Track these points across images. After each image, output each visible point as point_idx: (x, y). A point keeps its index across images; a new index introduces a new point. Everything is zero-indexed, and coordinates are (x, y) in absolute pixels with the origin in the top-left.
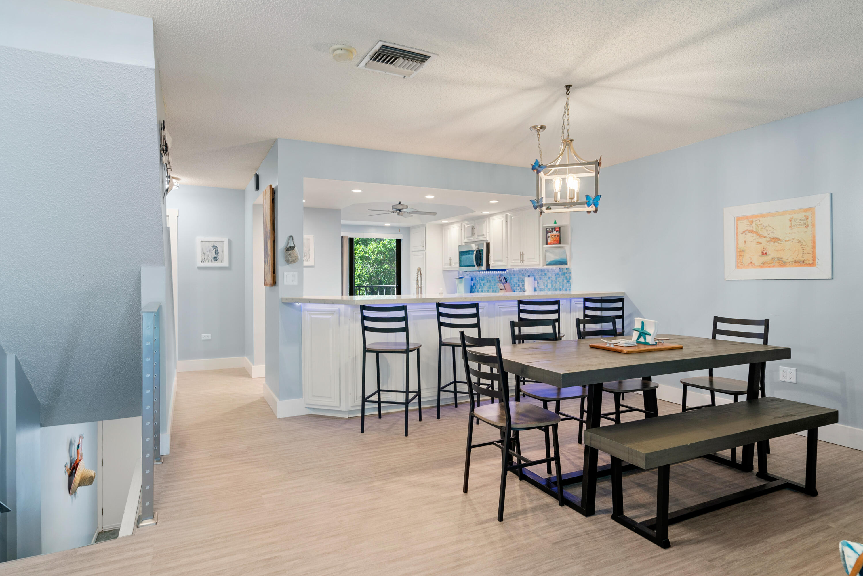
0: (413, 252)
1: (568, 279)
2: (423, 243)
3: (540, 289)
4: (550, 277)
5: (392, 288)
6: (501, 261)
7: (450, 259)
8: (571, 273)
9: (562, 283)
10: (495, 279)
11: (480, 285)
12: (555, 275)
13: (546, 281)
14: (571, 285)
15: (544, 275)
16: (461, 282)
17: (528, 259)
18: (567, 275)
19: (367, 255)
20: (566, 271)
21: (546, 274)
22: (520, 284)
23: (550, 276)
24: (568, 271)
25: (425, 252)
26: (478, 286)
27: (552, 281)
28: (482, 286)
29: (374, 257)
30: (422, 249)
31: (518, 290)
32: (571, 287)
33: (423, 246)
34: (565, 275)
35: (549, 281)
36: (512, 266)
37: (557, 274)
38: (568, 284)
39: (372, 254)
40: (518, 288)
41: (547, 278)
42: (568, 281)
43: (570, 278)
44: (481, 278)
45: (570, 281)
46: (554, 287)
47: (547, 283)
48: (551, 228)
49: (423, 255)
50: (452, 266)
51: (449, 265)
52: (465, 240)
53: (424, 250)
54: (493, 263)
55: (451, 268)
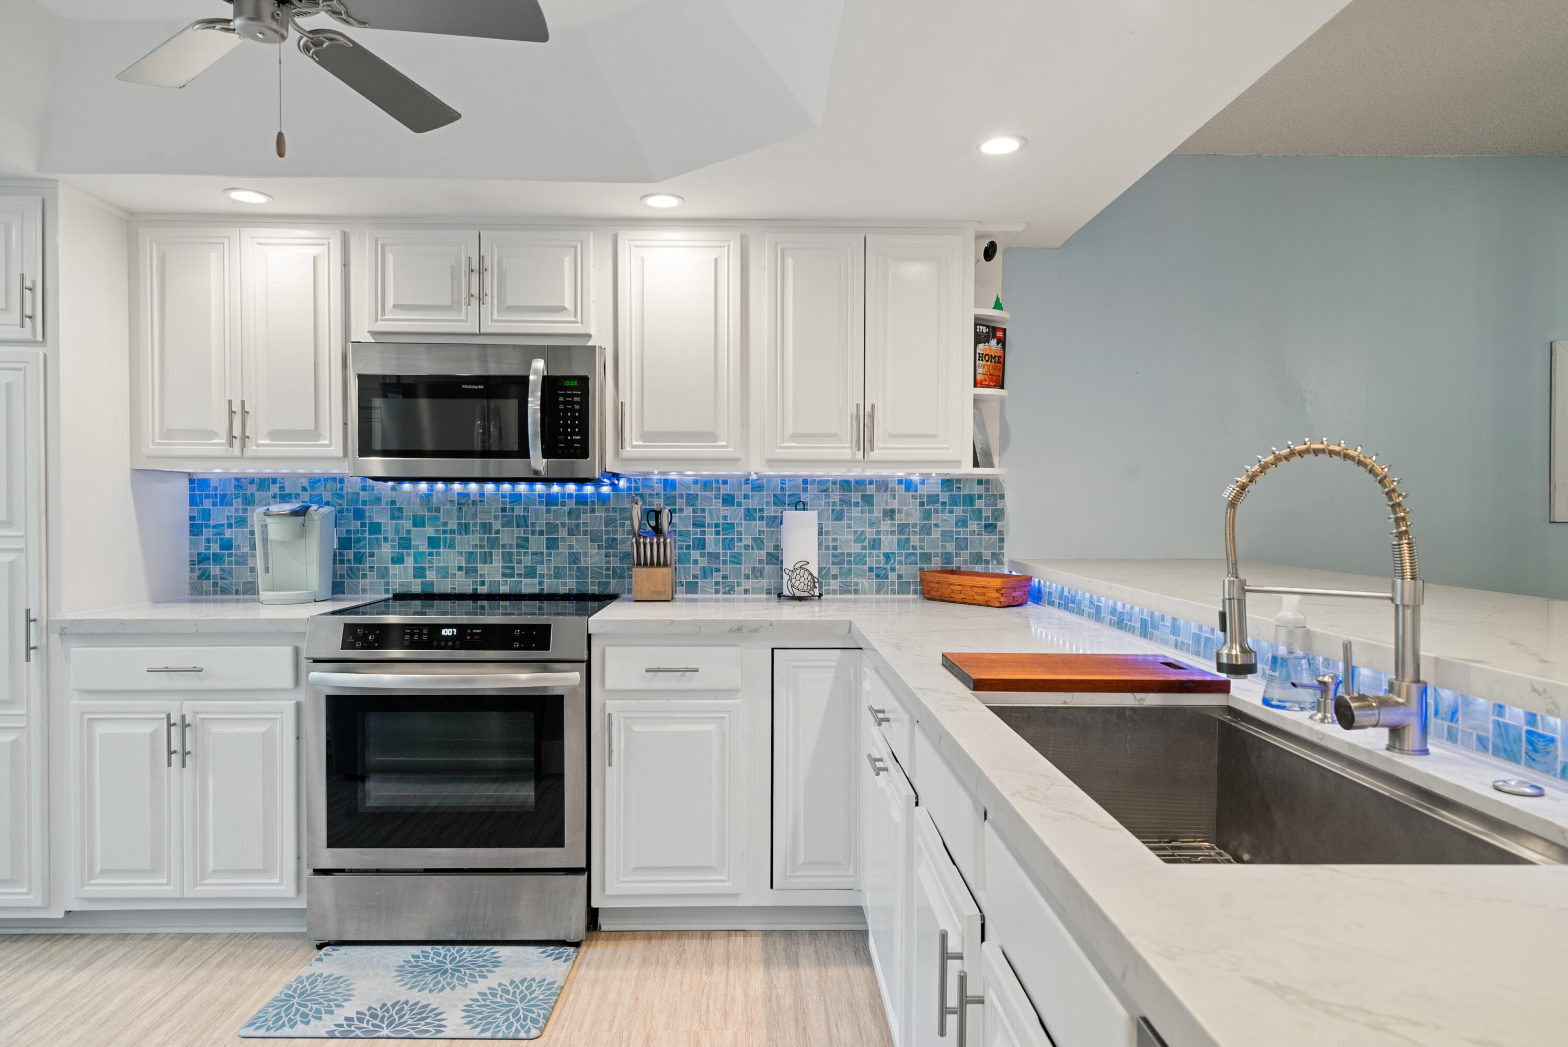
1: (987, 518)
2: (27, 293)
3: (834, 556)
4: (893, 511)
6: (711, 437)
7: (243, 412)
8: (1002, 497)
9: (958, 533)
10: (525, 518)
11: (405, 543)
12: (922, 504)
13: (871, 525)
14: (1002, 540)
15: (857, 504)
16: (301, 533)
17: (892, 436)
18: (979, 504)
20: (977, 490)
21: (868, 500)
22: (710, 537)
23: (895, 504)
24: (987, 490)
25: (41, 351)
26: (387, 550)
27: (903, 528)
28: (424, 548)
30: (26, 333)
31: (696, 562)
32: (1001, 548)
33: (28, 312)
34: (972, 504)
35: (886, 526)
36: (771, 462)
37: (933, 499)
38: (985, 537)
40: (695, 554)
41: (878, 514)
42: (990, 527)
43: (999, 514)
44: (407, 513)
45: (999, 524)
46: (914, 548)
47: (878, 533)
48: (987, 327)
49: (19, 369)
50: (254, 448)
51: (231, 445)
52: (382, 320)
53: (40, 338)
54: (635, 443)
55: (242, 457)
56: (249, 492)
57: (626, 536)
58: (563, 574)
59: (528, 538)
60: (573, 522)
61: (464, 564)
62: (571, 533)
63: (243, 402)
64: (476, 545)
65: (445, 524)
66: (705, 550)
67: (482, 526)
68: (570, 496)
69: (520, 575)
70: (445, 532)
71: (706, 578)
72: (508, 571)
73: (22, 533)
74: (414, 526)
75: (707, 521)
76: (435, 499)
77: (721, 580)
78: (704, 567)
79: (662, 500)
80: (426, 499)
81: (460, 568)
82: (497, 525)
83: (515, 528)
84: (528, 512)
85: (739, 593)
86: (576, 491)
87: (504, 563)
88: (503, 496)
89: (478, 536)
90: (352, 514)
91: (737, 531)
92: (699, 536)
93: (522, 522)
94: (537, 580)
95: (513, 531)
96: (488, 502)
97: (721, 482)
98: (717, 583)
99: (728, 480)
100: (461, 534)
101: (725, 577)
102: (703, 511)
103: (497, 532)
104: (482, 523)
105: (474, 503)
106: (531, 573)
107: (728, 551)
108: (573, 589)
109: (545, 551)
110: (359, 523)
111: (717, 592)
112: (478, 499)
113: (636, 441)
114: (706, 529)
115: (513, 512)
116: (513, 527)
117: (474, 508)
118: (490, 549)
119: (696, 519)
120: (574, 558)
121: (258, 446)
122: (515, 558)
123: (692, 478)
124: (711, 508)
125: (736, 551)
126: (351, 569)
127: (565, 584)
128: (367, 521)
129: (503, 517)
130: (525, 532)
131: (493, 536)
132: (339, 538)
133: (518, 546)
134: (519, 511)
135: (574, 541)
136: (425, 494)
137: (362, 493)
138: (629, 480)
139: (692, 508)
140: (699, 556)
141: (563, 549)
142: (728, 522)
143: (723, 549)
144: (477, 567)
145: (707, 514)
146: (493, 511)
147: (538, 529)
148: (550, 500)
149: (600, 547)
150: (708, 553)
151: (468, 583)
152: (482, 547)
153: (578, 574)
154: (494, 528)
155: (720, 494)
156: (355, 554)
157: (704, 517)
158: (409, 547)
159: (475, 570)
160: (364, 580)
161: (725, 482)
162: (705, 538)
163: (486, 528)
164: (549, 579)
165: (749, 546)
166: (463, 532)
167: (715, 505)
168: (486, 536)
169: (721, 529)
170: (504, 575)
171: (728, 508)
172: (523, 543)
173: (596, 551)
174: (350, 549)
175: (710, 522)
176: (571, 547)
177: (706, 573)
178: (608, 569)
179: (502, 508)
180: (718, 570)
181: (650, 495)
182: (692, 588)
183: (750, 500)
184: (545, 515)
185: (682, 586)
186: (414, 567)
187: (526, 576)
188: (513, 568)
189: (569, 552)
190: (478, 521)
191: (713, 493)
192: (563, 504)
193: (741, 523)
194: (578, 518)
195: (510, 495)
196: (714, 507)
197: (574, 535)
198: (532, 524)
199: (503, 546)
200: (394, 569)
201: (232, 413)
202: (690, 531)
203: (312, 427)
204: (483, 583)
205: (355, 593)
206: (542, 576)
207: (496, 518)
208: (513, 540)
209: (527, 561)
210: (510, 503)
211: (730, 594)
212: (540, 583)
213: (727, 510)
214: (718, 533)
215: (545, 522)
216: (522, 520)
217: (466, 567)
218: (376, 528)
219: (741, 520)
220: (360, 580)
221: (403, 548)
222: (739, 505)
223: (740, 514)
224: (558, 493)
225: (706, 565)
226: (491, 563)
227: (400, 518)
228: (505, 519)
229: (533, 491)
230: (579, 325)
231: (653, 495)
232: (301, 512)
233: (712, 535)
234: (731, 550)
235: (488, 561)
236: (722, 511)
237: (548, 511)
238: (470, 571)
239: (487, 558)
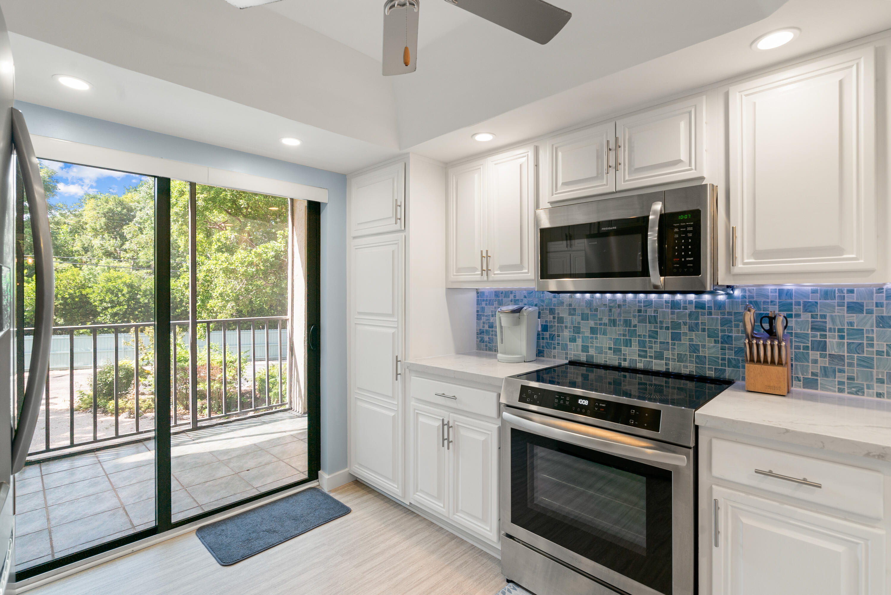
0: (354, 238)
2: (398, 208)
5: (280, 322)
6: (833, 251)
7: (488, 256)
11: (577, 330)
16: (517, 323)
19: (233, 267)
22: (832, 341)
25: (403, 234)
26: (566, 334)
28: (588, 334)
29: (243, 270)
30: (397, 227)
39: (240, 265)
44: (578, 312)
49: (396, 244)
50: (493, 276)
51: (482, 275)
52: (556, 194)
53: (403, 228)
54: (746, 261)
55: (488, 281)
56: (500, 298)
57: (740, 335)
58: (685, 359)
59: (657, 331)
60: (693, 322)
61: (612, 346)
62: (691, 329)
63: (487, 251)
64: (621, 334)
65: (601, 319)
66: (826, 351)
67: (625, 322)
68: (691, 302)
69: (651, 357)
70: (600, 324)
71: (828, 377)
72: (643, 353)
73: (396, 320)
74: (582, 319)
75: (829, 326)
76: (594, 304)
77: (846, 381)
78: (824, 367)
79: (777, 307)
80: (589, 303)
81: (610, 349)
82: (635, 321)
83: (648, 324)
84: (657, 313)
85: (869, 395)
86: (695, 298)
87: (640, 348)
88: (639, 302)
89: (621, 328)
90: (548, 311)
91: (867, 337)
92: (819, 339)
93: (653, 320)
94: (664, 362)
95: (646, 326)
96: (629, 306)
97: (845, 291)
98: (841, 383)
99: (855, 289)
100: (611, 326)
101: (850, 378)
102: (824, 317)
103: (635, 326)
104: (625, 320)
105: (619, 306)
106: (659, 356)
107: (856, 355)
108: (693, 372)
109: (670, 341)
110: (552, 316)
111: (841, 391)
112: (622, 303)
113: (747, 259)
114: (828, 333)
115: (646, 313)
116: (646, 323)
117: (619, 309)
118: (630, 337)
119: (816, 324)
120: (694, 349)
121: (495, 274)
122: (648, 344)
123: (810, 288)
124: (834, 314)
125: (865, 355)
126: (547, 343)
127: (686, 367)
128: (556, 316)
129: (639, 316)
130: (655, 327)
131: (632, 328)
132: (542, 325)
133: (650, 337)
134: (650, 312)
135: (694, 336)
136: (588, 300)
137: (554, 299)
138: (744, 290)
139: (810, 314)
140: (819, 356)
141: (685, 341)
142: (855, 328)
143: (848, 352)
144: (621, 349)
145: (828, 320)
146: (632, 312)
147: (665, 325)
148: (674, 305)
149: (716, 342)
150: (829, 354)
151: (615, 359)
152: (624, 335)
153: (697, 360)
154: (633, 323)
155: (844, 302)
156: (550, 335)
157: (826, 322)
158: (579, 333)
159: (620, 350)
160: (554, 350)
161: (851, 291)
162: (825, 342)
163: (627, 323)
164: (673, 362)
165: (883, 352)
166: (612, 325)
167: (838, 312)
168: (627, 328)
169: (846, 334)
170: (640, 356)
171: (855, 315)
172: (654, 335)
173: (713, 344)
174: (547, 331)
175: (832, 327)
176: (691, 340)
177: (825, 372)
178: (723, 359)
179: (638, 310)
180: (842, 371)
181: (764, 303)
182: (811, 383)
183: (884, 309)
184: (670, 316)
185: (800, 381)
186: (582, 345)
187: (656, 358)
188: (646, 351)
189: (689, 344)
190: (622, 318)
191: (836, 301)
192: (685, 308)
193: (873, 330)
194: (697, 318)
195: (645, 302)
196: (836, 314)
197: (694, 331)
198: (660, 321)
199: (639, 336)
200: (571, 345)
201: (482, 257)
202: (808, 334)
203: (519, 262)
204: (625, 360)
205: (550, 358)
206: (668, 359)
207: (634, 316)
208: (646, 332)
209: (657, 347)
210: (644, 306)
211: (858, 395)
212: (666, 364)
213: (854, 317)
214: (842, 337)
215: (670, 321)
216: (653, 318)
217: (614, 348)
218: (561, 320)
219: (872, 326)
220: (552, 350)
221: (576, 333)
222: (870, 312)
223: (870, 321)
224: (680, 300)
225: (827, 365)
226: (631, 347)
227: (574, 315)
228: (641, 318)
229: (661, 299)
230: (694, 171)
231: (768, 302)
232: (518, 311)
233: (835, 339)
234: (859, 354)
235: (629, 345)
236: (847, 317)
237: (672, 313)
238: (617, 351)
239: (628, 343)
